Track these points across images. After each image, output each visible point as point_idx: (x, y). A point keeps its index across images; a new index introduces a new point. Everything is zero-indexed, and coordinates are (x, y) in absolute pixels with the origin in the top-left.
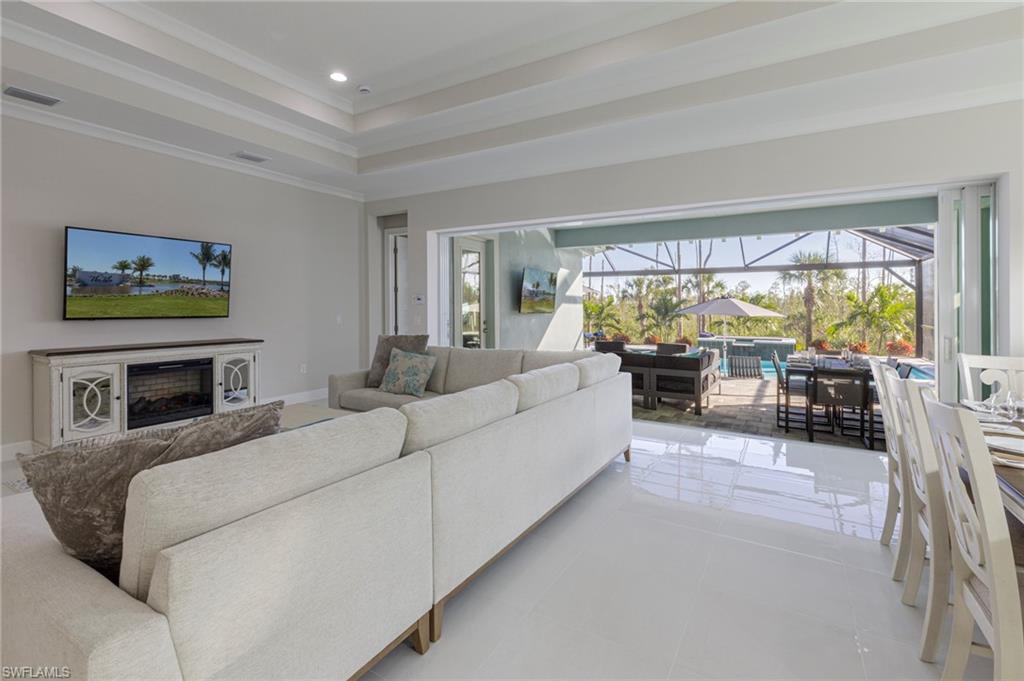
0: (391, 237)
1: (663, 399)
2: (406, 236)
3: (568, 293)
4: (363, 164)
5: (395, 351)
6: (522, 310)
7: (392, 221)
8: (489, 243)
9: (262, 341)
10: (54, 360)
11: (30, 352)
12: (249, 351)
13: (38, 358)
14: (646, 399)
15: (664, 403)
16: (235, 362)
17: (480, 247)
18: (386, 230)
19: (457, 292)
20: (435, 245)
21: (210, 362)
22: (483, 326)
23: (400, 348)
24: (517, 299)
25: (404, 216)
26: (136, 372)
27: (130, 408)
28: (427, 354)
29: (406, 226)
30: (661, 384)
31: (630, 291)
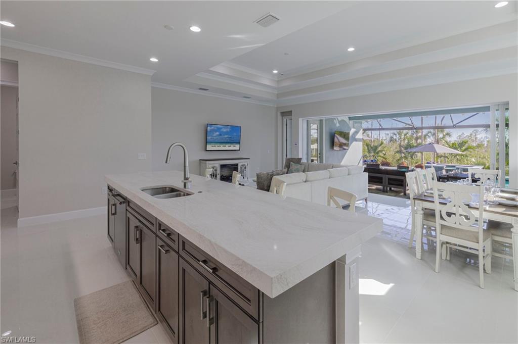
0: (285, 119)
1: (392, 189)
2: (291, 119)
3: (356, 137)
4: (278, 96)
5: (291, 163)
6: (335, 148)
7: (286, 114)
8: (321, 121)
9: (249, 159)
10: (207, 162)
11: (200, 160)
12: (246, 162)
13: (202, 161)
14: (384, 188)
15: (393, 191)
16: (243, 165)
17: (318, 122)
18: (283, 117)
19: (309, 141)
20: (302, 124)
21: (237, 165)
22: (319, 155)
23: (293, 162)
24: (332, 144)
25: (291, 111)
26: (222, 166)
27: (221, 177)
28: (301, 164)
29: (291, 115)
30: (390, 182)
31: (395, 137)
